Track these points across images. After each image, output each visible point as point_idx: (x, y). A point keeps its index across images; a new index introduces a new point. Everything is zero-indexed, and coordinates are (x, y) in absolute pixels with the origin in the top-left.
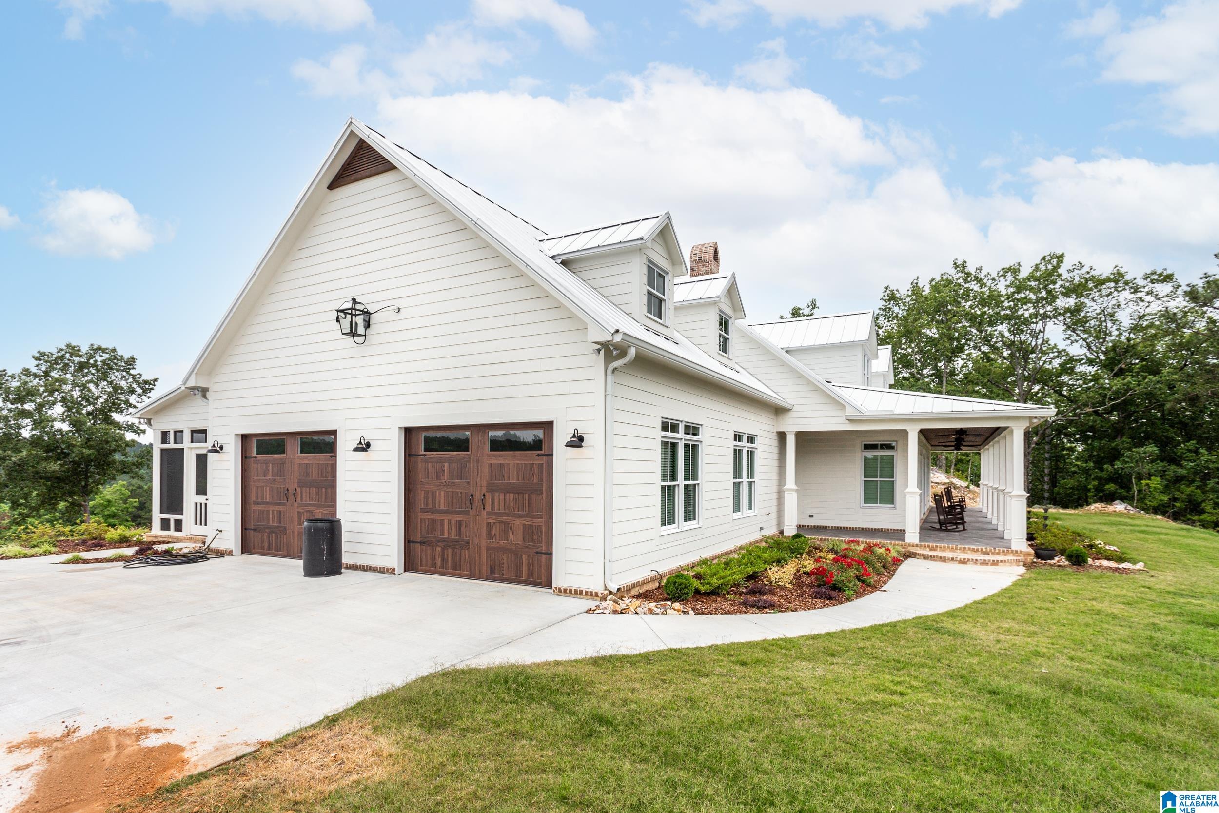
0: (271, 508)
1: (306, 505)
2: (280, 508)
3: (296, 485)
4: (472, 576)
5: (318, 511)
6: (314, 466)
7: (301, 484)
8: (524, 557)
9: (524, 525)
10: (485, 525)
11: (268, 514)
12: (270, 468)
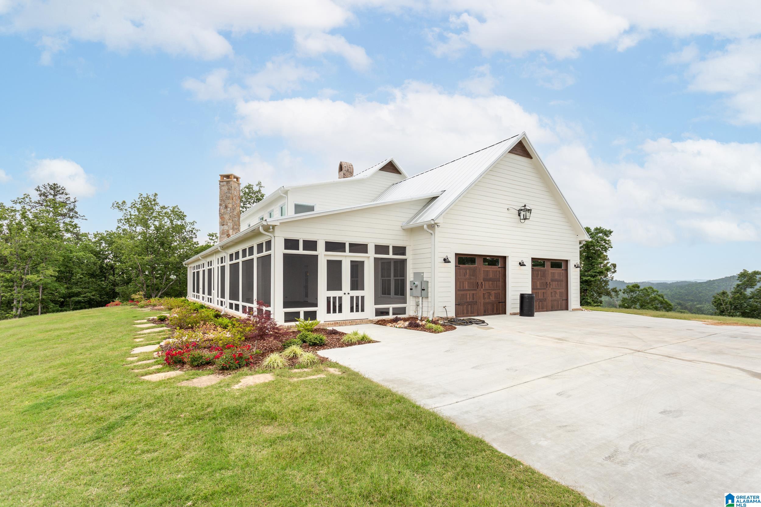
0: (468, 292)
1: (487, 290)
2: (474, 292)
3: (482, 281)
4: (547, 311)
5: (493, 292)
6: (491, 271)
7: (485, 280)
8: (560, 302)
9: (560, 292)
10: (550, 293)
11: (467, 296)
12: (468, 272)
